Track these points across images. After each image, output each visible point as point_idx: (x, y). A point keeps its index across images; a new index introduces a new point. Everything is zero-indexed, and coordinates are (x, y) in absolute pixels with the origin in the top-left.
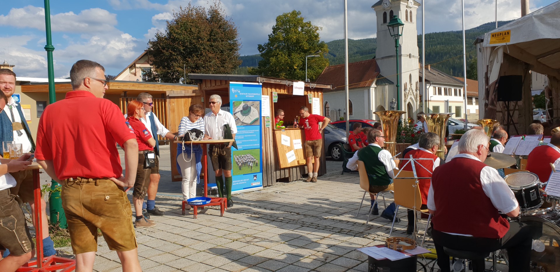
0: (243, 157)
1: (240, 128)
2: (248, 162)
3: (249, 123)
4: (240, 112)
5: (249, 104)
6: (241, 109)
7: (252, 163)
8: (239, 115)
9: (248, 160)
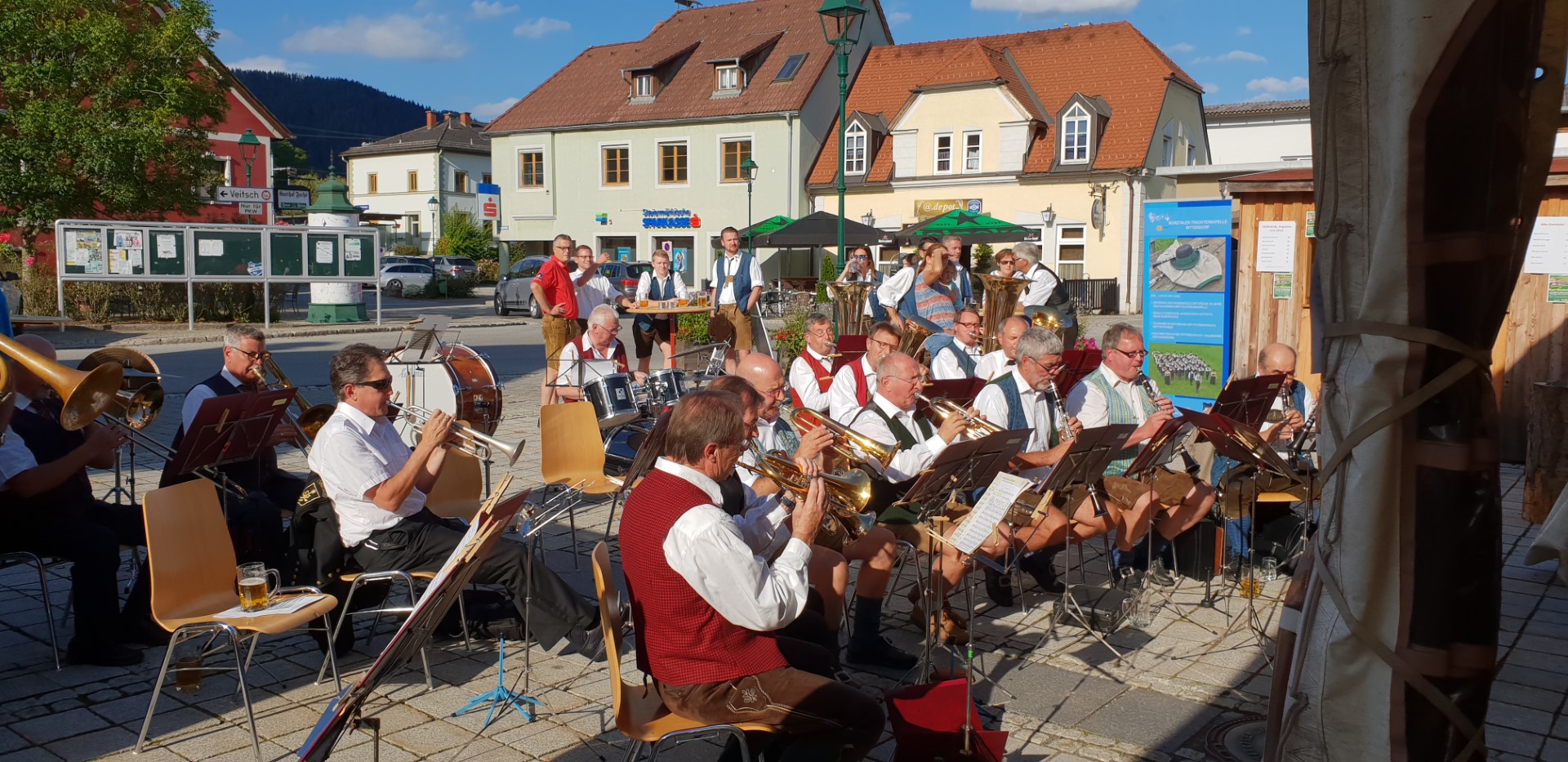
0: (1175, 359)
1: (1170, 296)
2: (1188, 371)
3: (1195, 286)
4: (1169, 262)
5: (1194, 244)
6: (1173, 254)
7: (1198, 375)
8: (1167, 269)
9: (1188, 367)
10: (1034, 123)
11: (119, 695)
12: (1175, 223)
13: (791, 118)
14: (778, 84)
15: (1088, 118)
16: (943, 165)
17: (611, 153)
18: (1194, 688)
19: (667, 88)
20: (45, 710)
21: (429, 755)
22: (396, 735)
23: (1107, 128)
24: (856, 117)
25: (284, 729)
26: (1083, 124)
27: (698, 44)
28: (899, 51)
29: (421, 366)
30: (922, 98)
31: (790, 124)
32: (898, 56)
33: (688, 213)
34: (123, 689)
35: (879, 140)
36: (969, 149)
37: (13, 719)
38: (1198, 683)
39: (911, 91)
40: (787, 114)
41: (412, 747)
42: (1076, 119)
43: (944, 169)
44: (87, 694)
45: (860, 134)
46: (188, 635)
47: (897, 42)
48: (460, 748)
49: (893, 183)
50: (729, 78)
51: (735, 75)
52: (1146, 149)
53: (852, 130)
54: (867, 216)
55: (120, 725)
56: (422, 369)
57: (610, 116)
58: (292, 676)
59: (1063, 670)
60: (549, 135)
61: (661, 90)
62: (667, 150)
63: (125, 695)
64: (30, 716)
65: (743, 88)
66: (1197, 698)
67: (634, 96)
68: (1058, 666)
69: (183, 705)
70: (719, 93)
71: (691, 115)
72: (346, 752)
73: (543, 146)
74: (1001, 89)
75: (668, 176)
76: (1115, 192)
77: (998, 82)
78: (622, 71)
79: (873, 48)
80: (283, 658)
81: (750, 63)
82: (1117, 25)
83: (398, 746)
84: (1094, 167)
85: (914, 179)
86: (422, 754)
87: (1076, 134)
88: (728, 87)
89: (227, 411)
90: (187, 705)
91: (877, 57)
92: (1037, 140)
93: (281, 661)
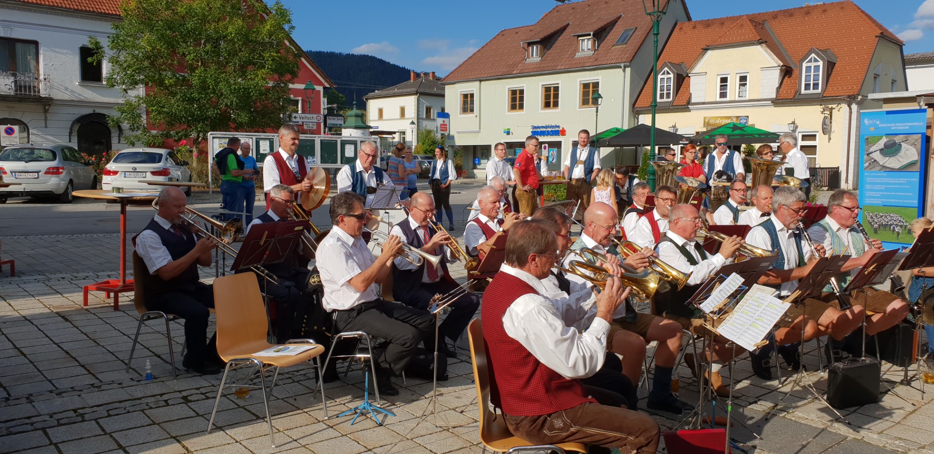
1: (879, 174)
2: (891, 225)
3: (897, 168)
4: (878, 152)
5: (897, 139)
6: (882, 146)
8: (877, 156)
9: (891, 222)
10: (784, 68)
11: (204, 397)
12: (884, 125)
13: (625, 67)
14: (617, 47)
15: (821, 63)
16: (723, 95)
17: (514, 92)
18: (897, 442)
19: (548, 52)
20: (164, 404)
21: (373, 448)
22: (355, 434)
23: (834, 70)
24: (667, 66)
25: (291, 425)
26: (817, 68)
27: (568, 25)
28: (695, 24)
29: (387, 211)
30: (709, 52)
31: (624, 71)
32: (694, 27)
33: (558, 127)
34: (207, 395)
35: (681, 80)
36: (740, 85)
37: (147, 407)
38: (900, 439)
39: (702, 49)
40: (622, 65)
41: (364, 442)
42: (813, 64)
43: (723, 97)
44: (187, 396)
45: (669, 76)
46: (236, 365)
47: (694, 19)
48: (393, 445)
49: (690, 106)
50: (586, 45)
51: (590, 42)
52: (862, 82)
53: (664, 74)
54: (673, 127)
55: (202, 416)
56: (387, 213)
57: (514, 70)
58: (301, 393)
59: (798, 422)
60: (478, 83)
61: (544, 54)
62: (547, 89)
63: (208, 398)
64: (156, 406)
65: (595, 50)
66: (899, 450)
67: (528, 57)
68: (793, 419)
69: (237, 406)
70: (579, 54)
71: (562, 67)
72: (325, 442)
73: (474, 89)
74: (762, 46)
75: (547, 105)
76: (839, 111)
77: (760, 42)
78: (522, 43)
79: (678, 23)
80: (298, 382)
81: (600, 35)
82: (842, 3)
83: (356, 441)
84: (825, 95)
85: (704, 103)
86: (369, 447)
87: (812, 74)
88: (586, 49)
89: (266, 232)
90: (239, 407)
91: (681, 29)
92: (786, 78)
93: (296, 383)
